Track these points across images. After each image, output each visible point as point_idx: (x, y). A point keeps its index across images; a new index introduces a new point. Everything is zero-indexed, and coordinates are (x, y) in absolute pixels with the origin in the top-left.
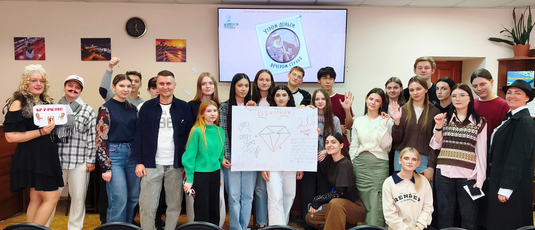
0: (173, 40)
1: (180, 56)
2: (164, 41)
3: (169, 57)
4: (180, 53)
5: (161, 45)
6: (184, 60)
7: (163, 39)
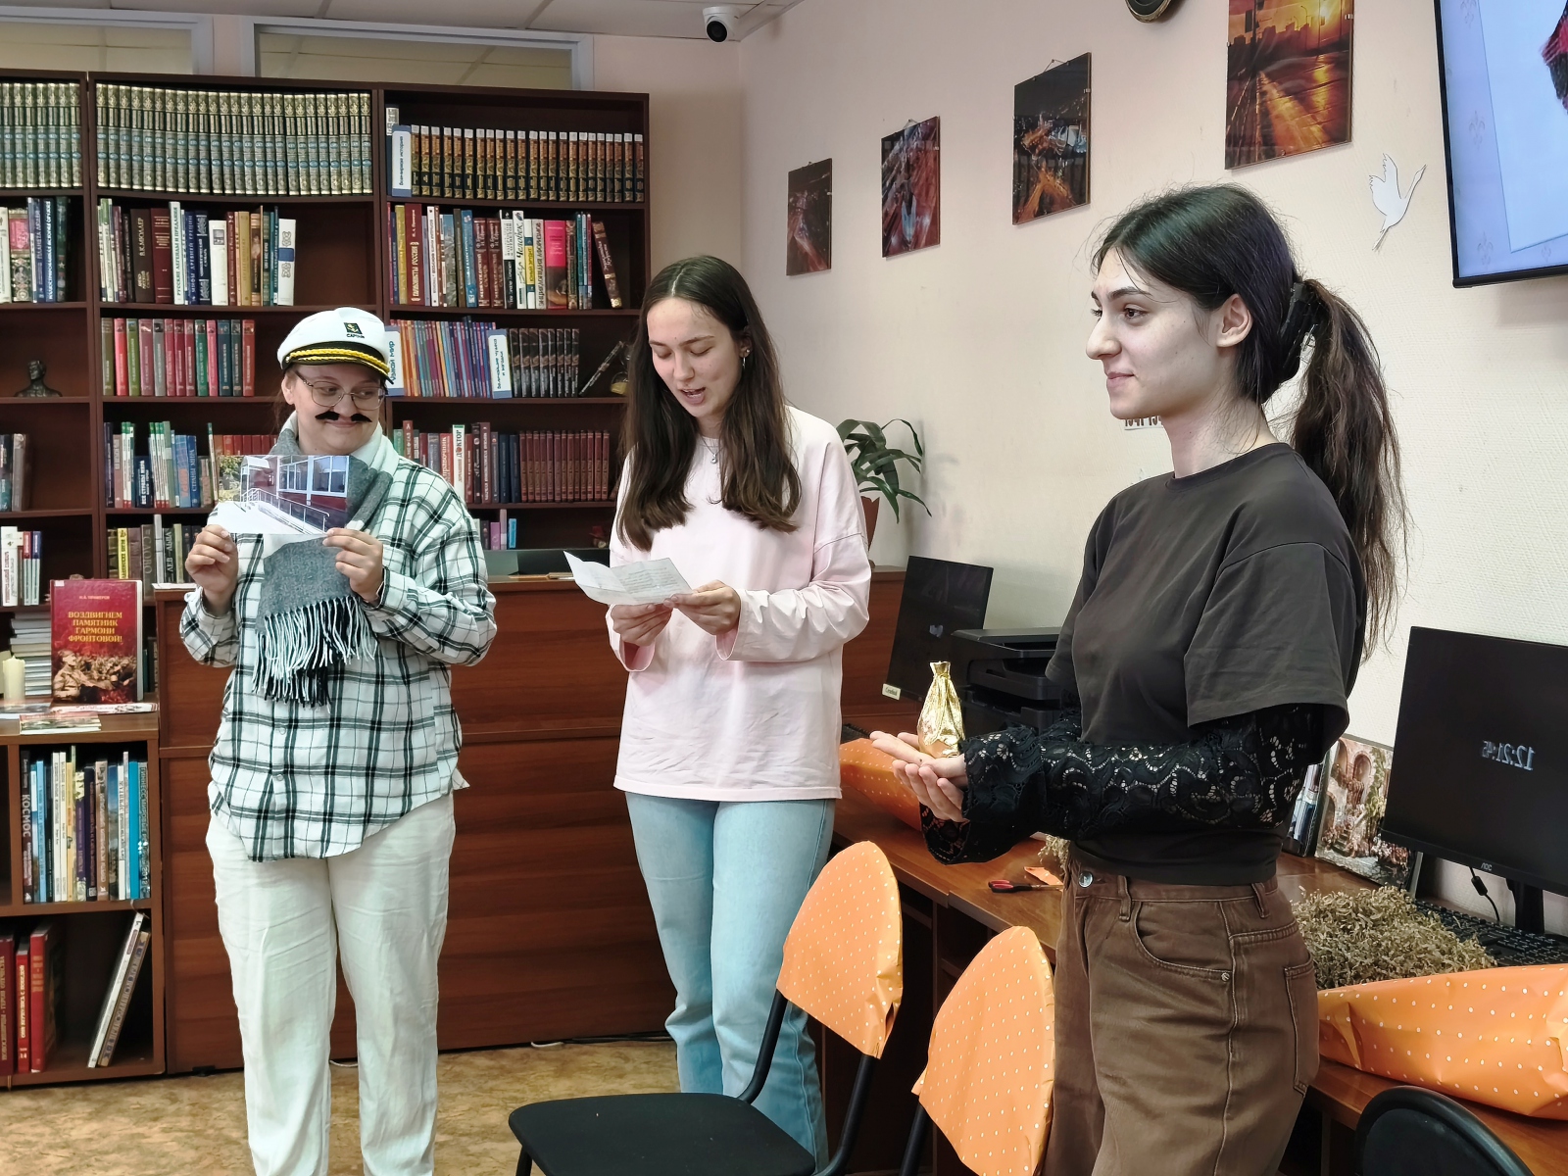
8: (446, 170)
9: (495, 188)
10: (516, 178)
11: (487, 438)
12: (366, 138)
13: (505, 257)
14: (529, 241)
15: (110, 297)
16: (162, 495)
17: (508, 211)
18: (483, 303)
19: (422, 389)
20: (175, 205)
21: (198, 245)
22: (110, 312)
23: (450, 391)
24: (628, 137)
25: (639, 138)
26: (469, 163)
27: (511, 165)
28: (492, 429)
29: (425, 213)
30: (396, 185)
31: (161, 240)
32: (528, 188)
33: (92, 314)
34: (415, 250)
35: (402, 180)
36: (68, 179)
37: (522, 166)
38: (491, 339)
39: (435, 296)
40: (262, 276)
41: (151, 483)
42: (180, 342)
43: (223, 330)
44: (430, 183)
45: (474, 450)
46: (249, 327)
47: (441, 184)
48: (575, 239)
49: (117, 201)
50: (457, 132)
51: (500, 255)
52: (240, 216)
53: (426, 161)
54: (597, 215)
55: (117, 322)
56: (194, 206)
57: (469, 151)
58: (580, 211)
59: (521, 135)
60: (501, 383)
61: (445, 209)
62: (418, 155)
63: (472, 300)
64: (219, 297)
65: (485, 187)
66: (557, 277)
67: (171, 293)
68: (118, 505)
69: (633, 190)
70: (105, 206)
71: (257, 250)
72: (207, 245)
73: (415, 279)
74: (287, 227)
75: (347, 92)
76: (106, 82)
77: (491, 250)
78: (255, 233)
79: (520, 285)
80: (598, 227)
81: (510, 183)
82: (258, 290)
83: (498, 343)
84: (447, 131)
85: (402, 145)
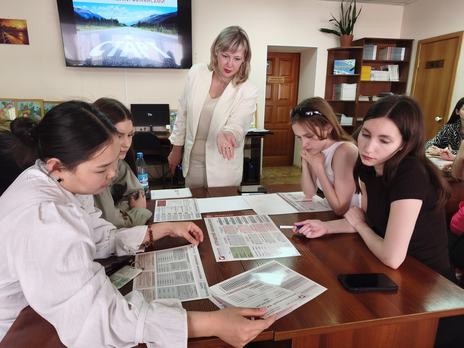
0: (12, 20)
1: (21, 38)
3: (9, 39)
4: (21, 34)
6: (26, 42)
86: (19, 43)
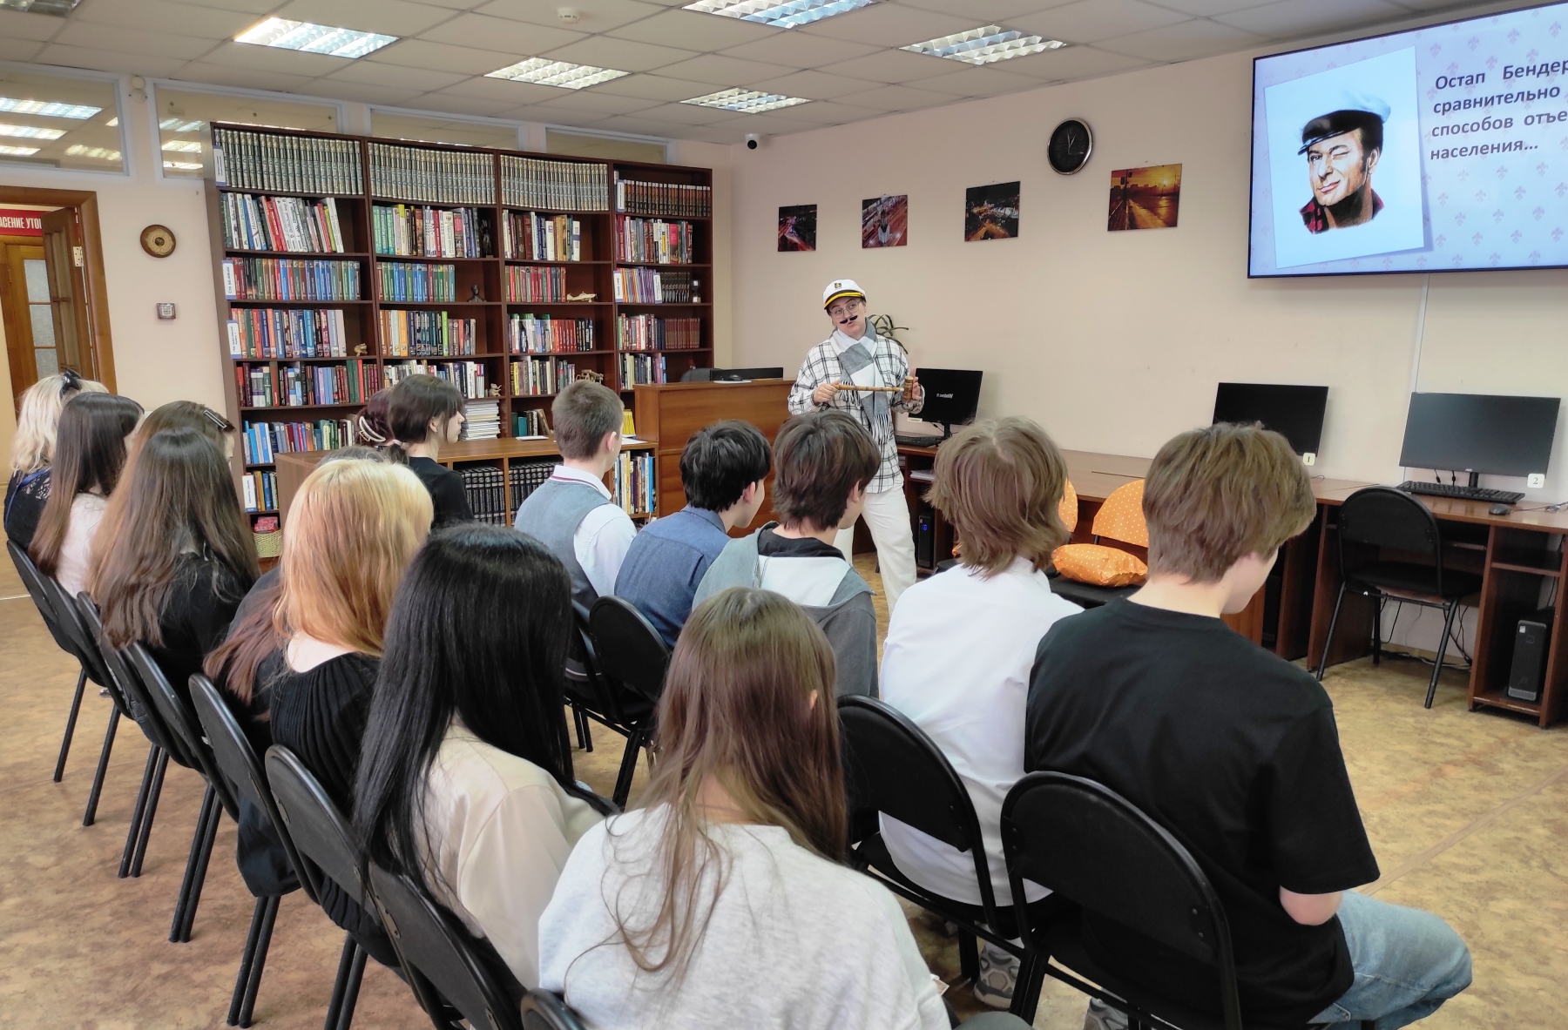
0: (1152, 168)
1: (1163, 211)
2: (1129, 173)
4: (1163, 202)
5: (1122, 187)
6: (1172, 222)
7: (1127, 170)
8: (637, 201)
9: (655, 209)
10: (663, 205)
11: (653, 322)
12: (606, 184)
13: (655, 240)
14: (663, 233)
15: (509, 256)
16: (531, 347)
17: (656, 219)
18: (647, 261)
19: (630, 300)
20: (533, 214)
21: (541, 231)
22: (508, 263)
23: (639, 300)
24: (705, 188)
25: (709, 188)
26: (645, 198)
27: (661, 199)
28: (655, 317)
29: (625, 219)
30: (619, 207)
31: (528, 230)
32: (667, 210)
33: (502, 264)
34: (622, 236)
35: (621, 206)
36: (490, 201)
37: (665, 200)
38: (655, 276)
39: (630, 257)
40: (567, 247)
41: (527, 341)
42: (536, 278)
43: (553, 272)
44: (631, 207)
45: (648, 326)
46: (563, 270)
47: (635, 207)
48: (681, 233)
49: (511, 211)
50: (641, 183)
51: (653, 239)
52: (558, 219)
53: (629, 196)
54: (690, 222)
55: (511, 267)
56: (540, 214)
57: (645, 192)
58: (683, 220)
59: (665, 186)
60: (658, 297)
61: (633, 218)
62: (626, 193)
63: (642, 259)
64: (550, 257)
65: (652, 209)
66: (675, 249)
67: (532, 255)
68: (514, 352)
69: (706, 211)
70: (506, 212)
71: (566, 235)
72: (545, 233)
73: (622, 249)
74: (576, 224)
75: (598, 163)
76: (504, 154)
77: (649, 237)
78: (564, 227)
79: (660, 253)
80: (690, 227)
81: (661, 207)
82: (565, 254)
83: (657, 278)
84: (637, 183)
85: (621, 187)
86: (1155, 226)
